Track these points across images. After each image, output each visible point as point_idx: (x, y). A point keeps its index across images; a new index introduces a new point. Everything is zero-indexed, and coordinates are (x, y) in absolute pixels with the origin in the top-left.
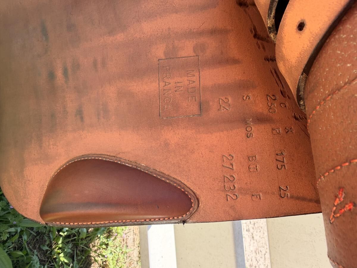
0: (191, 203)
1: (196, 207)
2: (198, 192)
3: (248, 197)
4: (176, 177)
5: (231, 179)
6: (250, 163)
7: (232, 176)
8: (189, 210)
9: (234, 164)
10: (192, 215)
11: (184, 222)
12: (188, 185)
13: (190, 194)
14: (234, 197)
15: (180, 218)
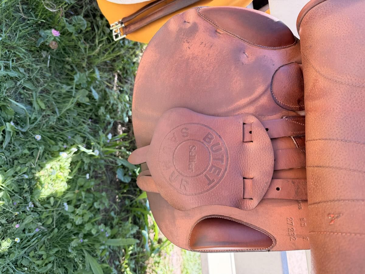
0: (272, 241)
1: (275, 244)
2: (275, 236)
3: (301, 239)
4: (263, 229)
5: (292, 230)
6: (301, 222)
7: (292, 228)
8: (271, 245)
9: (293, 223)
10: (273, 247)
11: (269, 251)
12: (270, 233)
13: (272, 237)
14: (294, 239)
15: (266, 249)
